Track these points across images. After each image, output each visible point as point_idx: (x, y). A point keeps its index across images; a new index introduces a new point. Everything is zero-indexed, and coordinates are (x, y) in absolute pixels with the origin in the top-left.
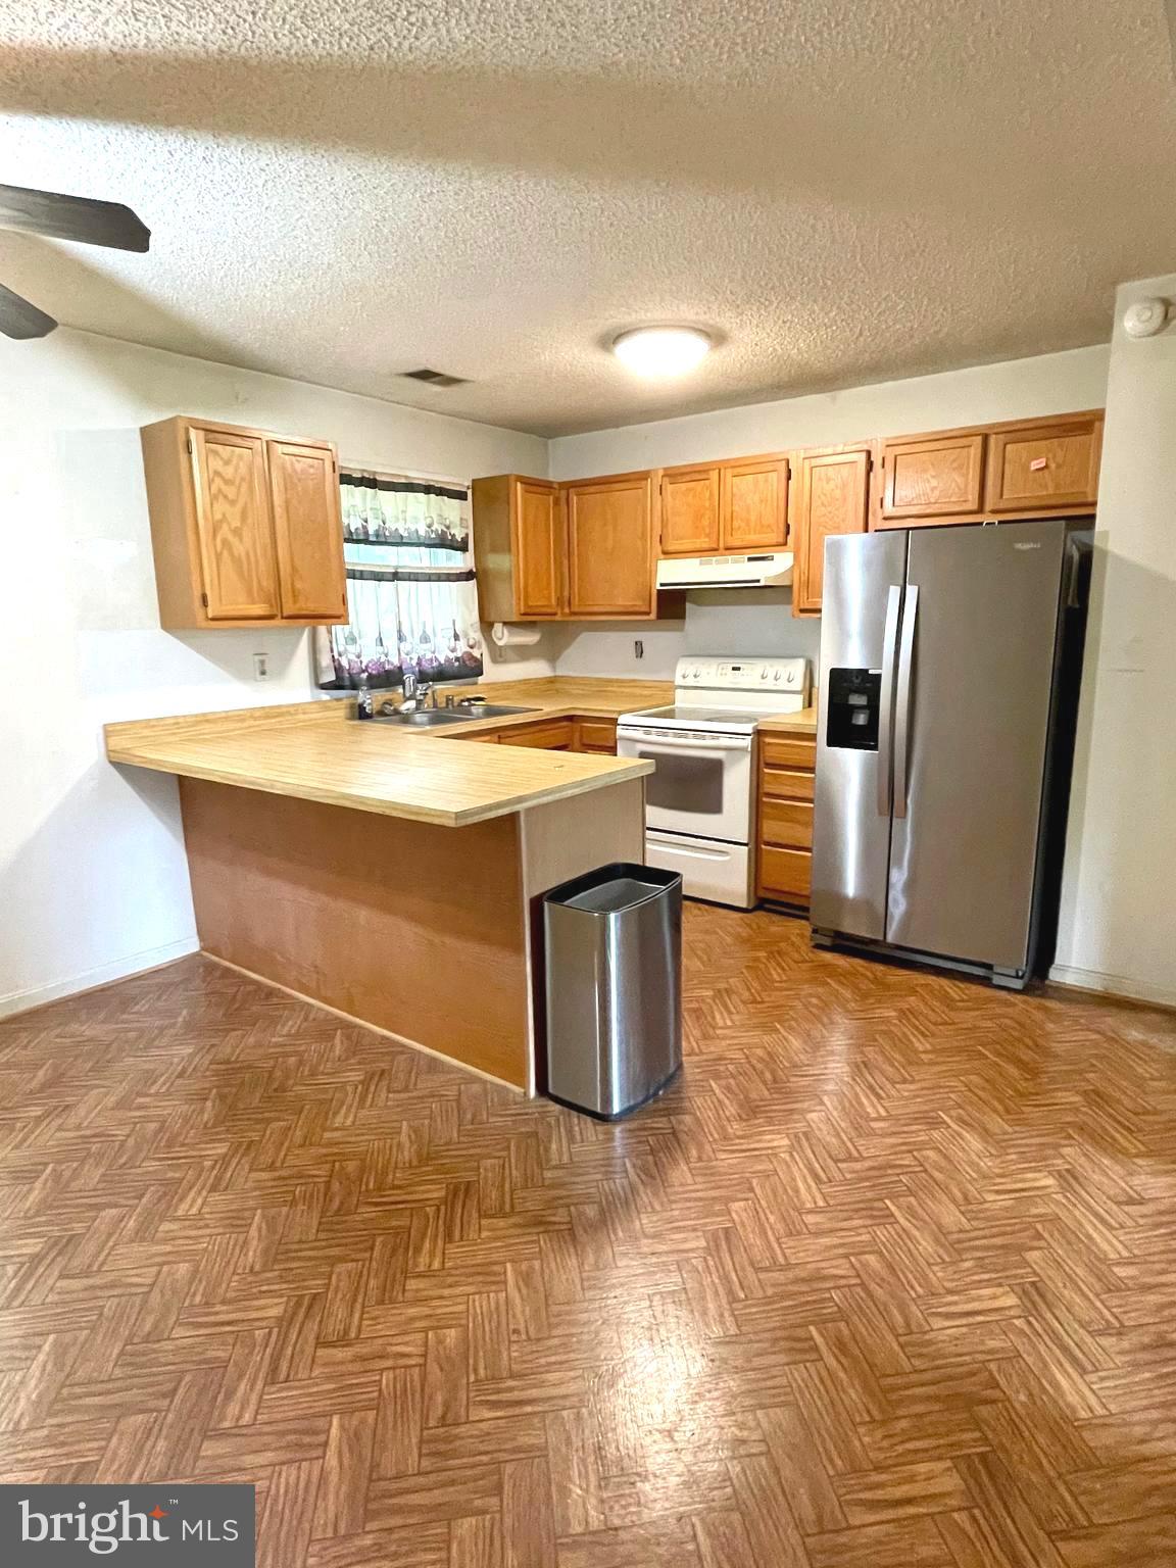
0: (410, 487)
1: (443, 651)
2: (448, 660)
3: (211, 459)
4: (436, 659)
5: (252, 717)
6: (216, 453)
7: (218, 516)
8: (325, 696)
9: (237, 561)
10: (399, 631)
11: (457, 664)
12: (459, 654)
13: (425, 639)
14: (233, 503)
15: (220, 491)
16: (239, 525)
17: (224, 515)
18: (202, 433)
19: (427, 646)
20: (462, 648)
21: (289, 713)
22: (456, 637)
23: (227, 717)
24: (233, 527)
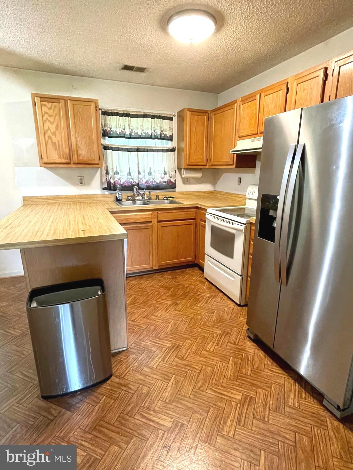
0: (145, 116)
1: (158, 178)
2: (160, 181)
3: (43, 108)
4: (155, 181)
5: (76, 198)
6: (45, 105)
7: (46, 128)
8: (106, 192)
9: (54, 144)
10: (139, 171)
11: (164, 184)
12: (166, 180)
13: (150, 174)
14: (52, 123)
15: (47, 119)
16: (55, 131)
17: (49, 127)
18: (39, 98)
19: (151, 176)
20: (167, 178)
21: (90, 197)
22: (165, 173)
23: (67, 197)
24: (52, 132)
